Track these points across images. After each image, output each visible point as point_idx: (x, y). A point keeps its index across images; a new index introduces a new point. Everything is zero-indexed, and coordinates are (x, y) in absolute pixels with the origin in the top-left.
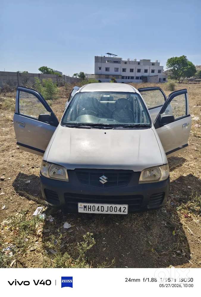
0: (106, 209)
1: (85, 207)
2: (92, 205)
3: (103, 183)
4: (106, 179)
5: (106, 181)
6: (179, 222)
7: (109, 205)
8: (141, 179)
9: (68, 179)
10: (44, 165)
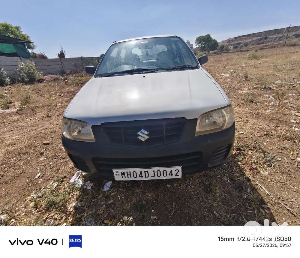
0: (151, 174)
1: (123, 174)
2: (131, 170)
3: (143, 140)
4: (146, 135)
5: (147, 137)
6: (245, 177)
7: (156, 169)
8: (198, 130)
9: (94, 139)
10: (66, 124)
